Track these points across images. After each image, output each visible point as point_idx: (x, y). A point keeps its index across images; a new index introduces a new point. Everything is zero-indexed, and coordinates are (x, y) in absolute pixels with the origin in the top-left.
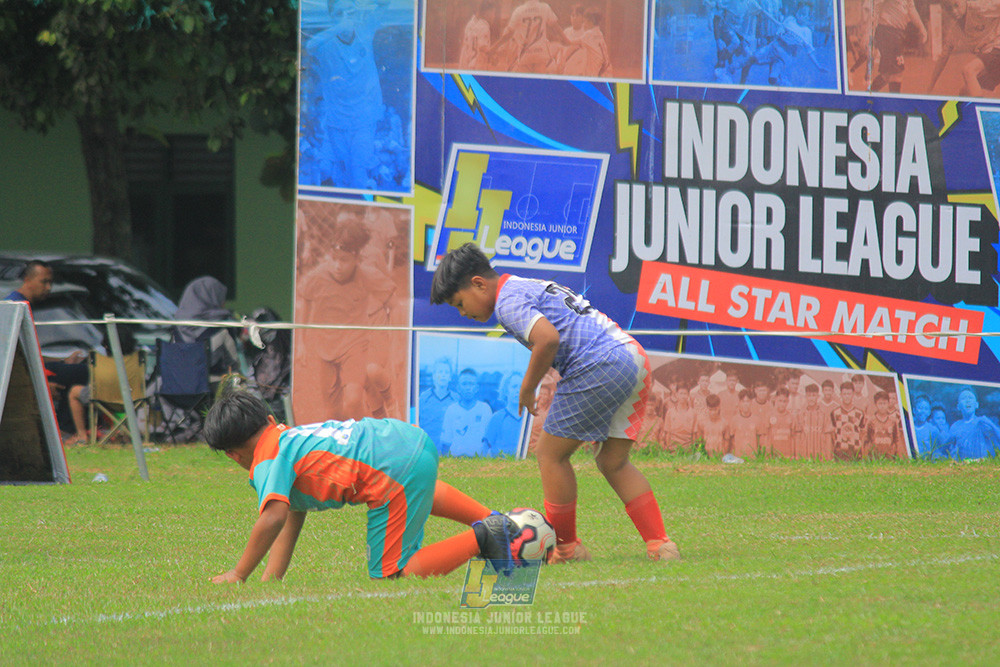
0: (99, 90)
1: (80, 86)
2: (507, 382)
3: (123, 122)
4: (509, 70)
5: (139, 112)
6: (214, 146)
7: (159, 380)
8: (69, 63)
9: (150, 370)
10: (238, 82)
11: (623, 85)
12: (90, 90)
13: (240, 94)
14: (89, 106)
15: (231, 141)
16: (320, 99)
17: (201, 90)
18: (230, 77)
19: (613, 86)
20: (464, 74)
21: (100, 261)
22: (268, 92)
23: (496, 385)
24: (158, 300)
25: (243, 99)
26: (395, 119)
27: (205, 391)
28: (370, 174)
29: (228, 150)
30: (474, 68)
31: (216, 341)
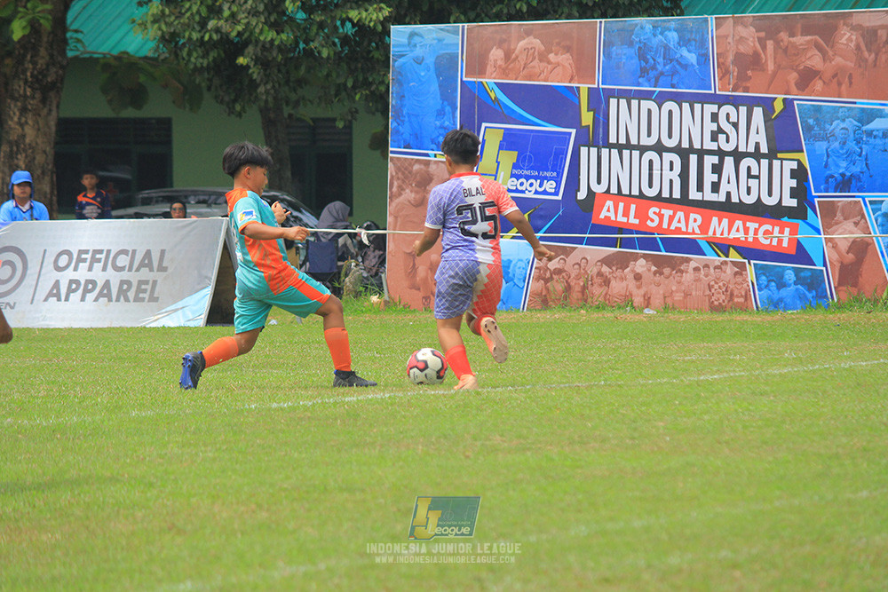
0: (272, 92)
1: (261, 89)
2: (515, 266)
3: (287, 111)
4: (516, 79)
5: (297, 104)
6: (340, 125)
7: (308, 264)
8: (255, 76)
9: (302, 258)
10: (354, 87)
11: (584, 88)
12: (267, 92)
13: (356, 94)
14: (266, 101)
15: (350, 122)
16: (403, 96)
17: (333, 92)
18: (350, 84)
19: (578, 88)
20: (489, 81)
21: (272, 193)
22: (373, 93)
23: (508, 267)
24: (307, 217)
25: (357, 97)
26: (448, 109)
27: (335, 271)
28: (433, 141)
29: (349, 127)
30: (495, 78)
31: (341, 241)
